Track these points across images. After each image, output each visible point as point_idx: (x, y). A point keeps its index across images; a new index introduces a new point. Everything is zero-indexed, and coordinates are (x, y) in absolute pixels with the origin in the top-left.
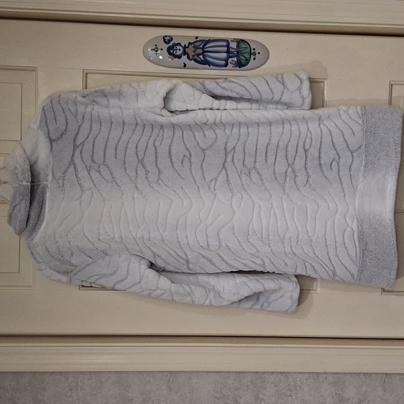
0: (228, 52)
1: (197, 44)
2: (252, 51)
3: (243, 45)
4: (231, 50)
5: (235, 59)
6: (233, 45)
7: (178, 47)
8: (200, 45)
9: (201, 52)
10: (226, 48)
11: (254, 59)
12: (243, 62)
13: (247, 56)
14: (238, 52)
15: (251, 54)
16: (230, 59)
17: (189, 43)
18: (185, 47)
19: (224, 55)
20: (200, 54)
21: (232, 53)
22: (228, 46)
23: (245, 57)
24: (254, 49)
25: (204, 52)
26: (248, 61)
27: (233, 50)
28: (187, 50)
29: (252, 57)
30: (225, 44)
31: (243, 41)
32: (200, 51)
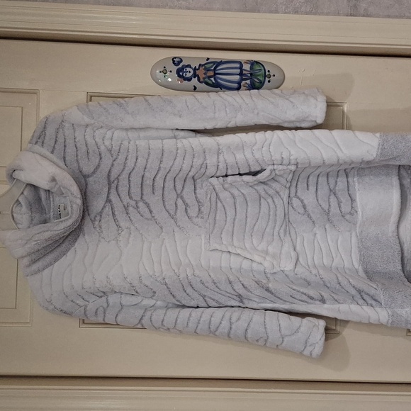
0: (241, 74)
1: (208, 66)
2: (267, 73)
3: (257, 67)
4: (244, 72)
5: (248, 82)
6: (247, 67)
7: (188, 69)
8: (212, 67)
9: (213, 74)
10: (239, 71)
11: (269, 81)
12: (257, 85)
13: (261, 79)
14: (251, 74)
15: (265, 76)
16: (244, 82)
17: (200, 65)
18: (195, 69)
19: (237, 78)
20: (211, 77)
21: (245, 75)
22: (241, 68)
23: (258, 79)
24: (269, 71)
25: (215, 74)
26: (262, 83)
27: (246, 72)
28: (198, 72)
29: (267, 79)
30: (238, 65)
31: (257, 62)
32: (211, 73)
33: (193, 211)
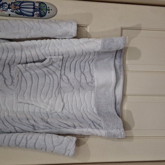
0: (34, 8)
1: (16, 3)
2: (48, 8)
3: (42, 5)
4: (36, 7)
5: (38, 12)
6: (37, 5)
7: (5, 5)
8: (18, 4)
9: (19, 8)
10: (33, 6)
11: (49, 13)
12: (43, 14)
13: (45, 11)
14: (39, 9)
15: (47, 10)
16: (35, 13)
17: (12, 3)
18: (9, 5)
19: (32, 10)
20: (18, 9)
21: (36, 9)
22: (34, 5)
23: (43, 11)
24: (49, 7)
25: (20, 8)
26: (45, 14)
27: (37, 7)
28: (10, 6)
29: (48, 12)
30: (32, 4)
31: (42, 3)
32: (18, 7)
33: (9, 82)
